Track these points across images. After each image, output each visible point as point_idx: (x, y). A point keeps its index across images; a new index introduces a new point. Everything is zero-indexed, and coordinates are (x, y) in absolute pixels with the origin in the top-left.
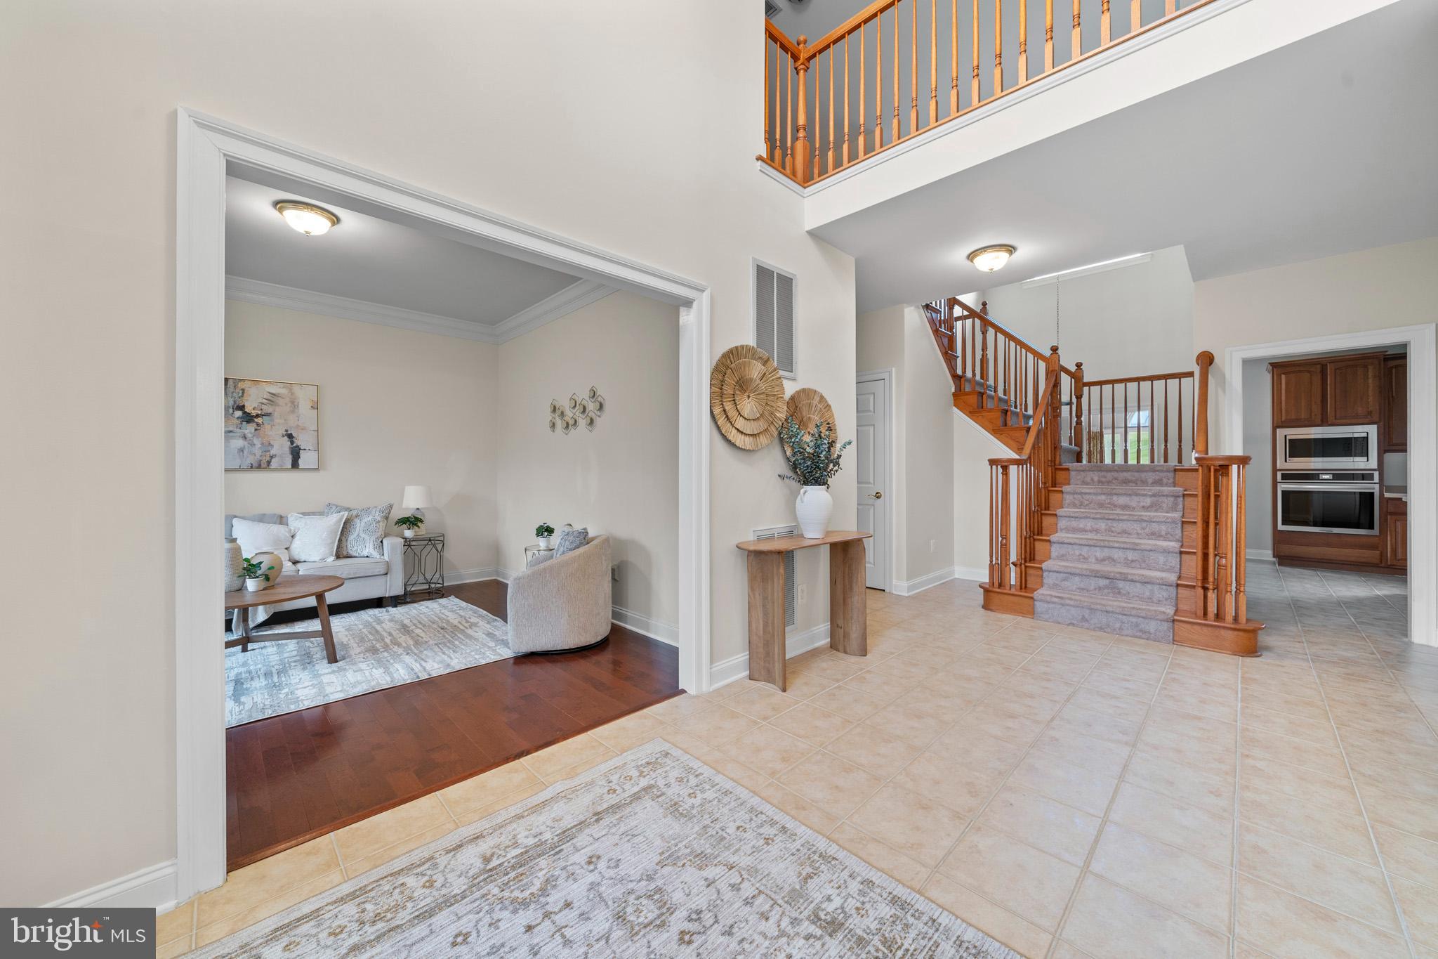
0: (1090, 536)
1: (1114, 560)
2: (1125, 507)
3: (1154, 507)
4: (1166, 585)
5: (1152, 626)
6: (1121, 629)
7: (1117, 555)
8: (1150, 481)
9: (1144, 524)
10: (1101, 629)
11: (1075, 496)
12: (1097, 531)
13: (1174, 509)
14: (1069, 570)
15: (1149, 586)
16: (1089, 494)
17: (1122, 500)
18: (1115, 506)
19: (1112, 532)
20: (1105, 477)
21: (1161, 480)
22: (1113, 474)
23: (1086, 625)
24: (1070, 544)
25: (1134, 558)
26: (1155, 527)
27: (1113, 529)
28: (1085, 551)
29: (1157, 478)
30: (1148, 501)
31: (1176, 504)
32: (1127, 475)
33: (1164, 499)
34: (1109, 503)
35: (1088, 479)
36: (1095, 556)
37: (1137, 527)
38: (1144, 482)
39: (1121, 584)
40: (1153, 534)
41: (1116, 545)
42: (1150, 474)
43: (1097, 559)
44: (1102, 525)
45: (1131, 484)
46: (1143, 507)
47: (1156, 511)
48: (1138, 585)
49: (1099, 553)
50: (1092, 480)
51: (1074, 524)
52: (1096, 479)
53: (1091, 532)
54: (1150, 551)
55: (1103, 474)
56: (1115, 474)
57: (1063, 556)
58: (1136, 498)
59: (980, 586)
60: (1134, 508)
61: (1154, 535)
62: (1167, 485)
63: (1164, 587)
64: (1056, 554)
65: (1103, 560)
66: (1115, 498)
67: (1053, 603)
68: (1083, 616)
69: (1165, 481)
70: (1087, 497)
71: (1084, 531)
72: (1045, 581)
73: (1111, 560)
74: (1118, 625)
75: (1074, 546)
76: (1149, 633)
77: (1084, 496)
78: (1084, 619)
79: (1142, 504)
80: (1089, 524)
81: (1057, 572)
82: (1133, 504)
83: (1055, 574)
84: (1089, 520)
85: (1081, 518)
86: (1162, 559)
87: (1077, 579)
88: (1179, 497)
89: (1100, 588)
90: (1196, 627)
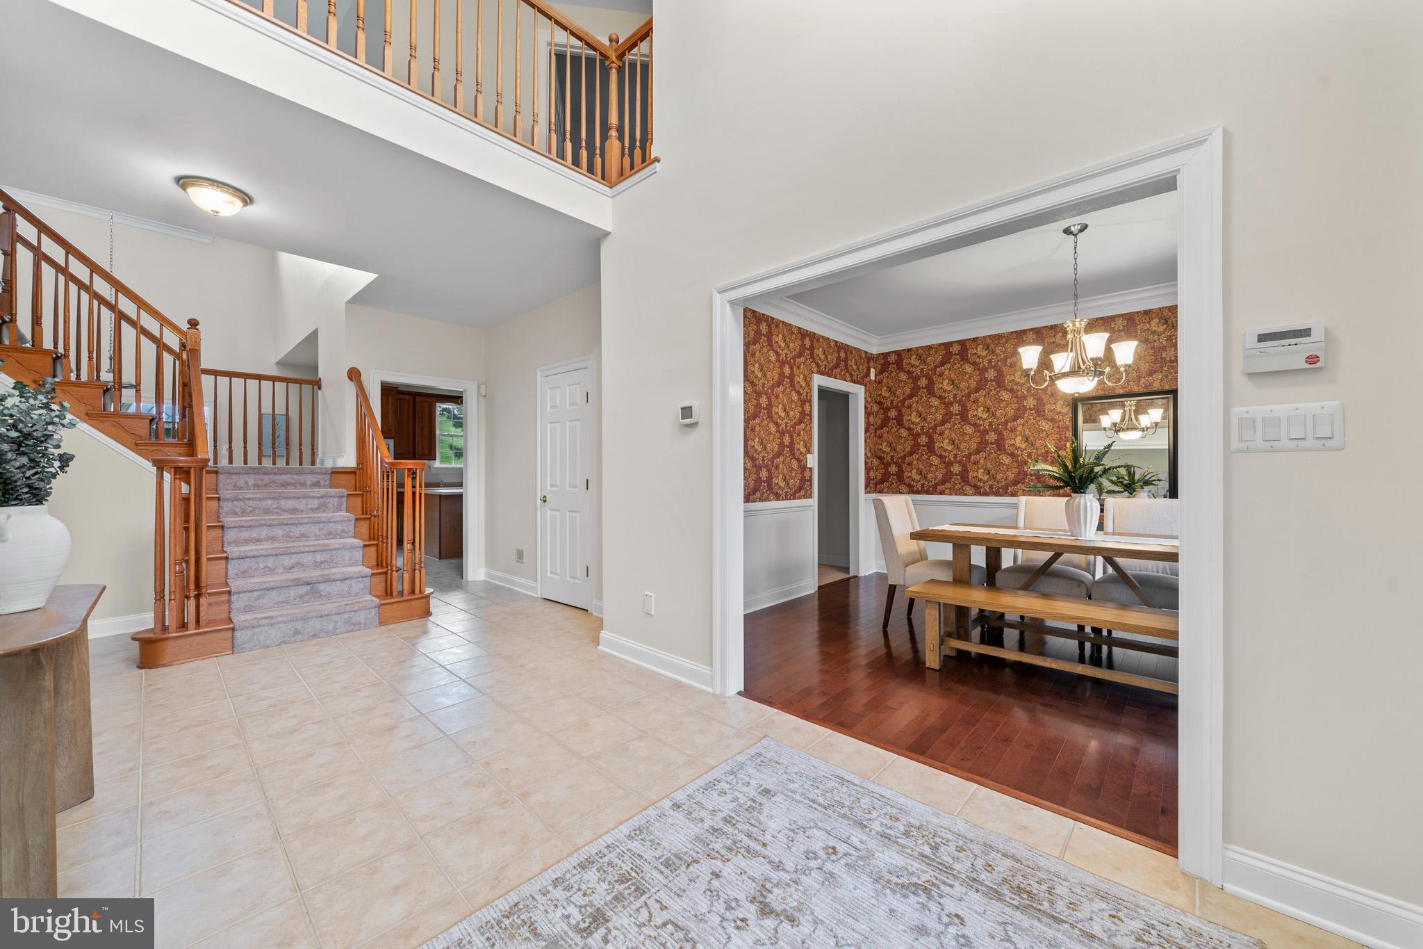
0: (266, 545)
1: (303, 565)
2: (294, 511)
3: (323, 507)
4: (362, 577)
5: (362, 617)
6: (335, 629)
7: (307, 559)
8: (309, 483)
9: (322, 525)
10: (315, 636)
11: (236, 503)
12: (273, 539)
13: (339, 509)
14: (267, 586)
15: (348, 582)
16: (252, 499)
17: (290, 504)
18: (283, 510)
19: (291, 537)
20: (262, 480)
21: (319, 482)
22: (270, 476)
23: (300, 637)
24: (253, 557)
25: (323, 559)
26: (332, 527)
27: (291, 534)
28: (271, 562)
29: (315, 480)
30: (315, 503)
31: (340, 504)
32: (285, 478)
33: (331, 500)
34: (277, 508)
35: (241, 483)
36: (282, 565)
37: (315, 529)
38: (303, 485)
39: (321, 587)
40: (330, 533)
41: (306, 549)
42: (309, 476)
43: (285, 568)
44: (279, 532)
45: (289, 487)
46: (311, 509)
47: (324, 511)
48: (338, 583)
49: (287, 561)
50: (247, 483)
51: (245, 534)
52: (251, 482)
53: (266, 540)
54: (339, 549)
55: (259, 476)
56: (273, 477)
57: (243, 572)
58: (304, 501)
59: (134, 639)
60: (302, 511)
61: (331, 535)
62: (324, 486)
63: (361, 579)
64: (236, 571)
65: (292, 568)
66: (283, 502)
67: (260, 626)
68: (296, 629)
69: (322, 483)
70: (251, 503)
71: (258, 540)
72: (233, 606)
73: (300, 565)
74: (331, 627)
75: (258, 559)
76: (359, 624)
77: (247, 502)
78: (297, 632)
79: (310, 506)
80: (264, 533)
81: (250, 591)
82: (302, 507)
83: (248, 594)
84: (265, 527)
85: (255, 526)
86: (347, 555)
87: (274, 593)
88: (343, 497)
89: (301, 597)
90: (395, 606)
